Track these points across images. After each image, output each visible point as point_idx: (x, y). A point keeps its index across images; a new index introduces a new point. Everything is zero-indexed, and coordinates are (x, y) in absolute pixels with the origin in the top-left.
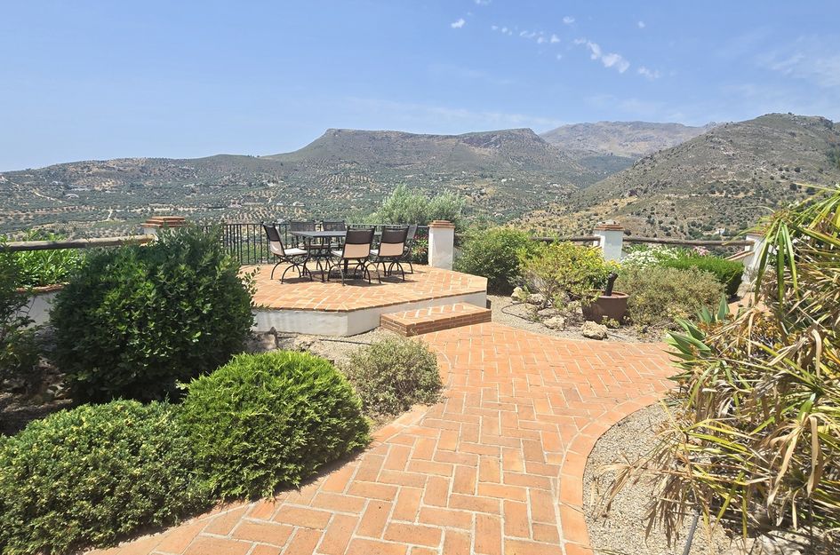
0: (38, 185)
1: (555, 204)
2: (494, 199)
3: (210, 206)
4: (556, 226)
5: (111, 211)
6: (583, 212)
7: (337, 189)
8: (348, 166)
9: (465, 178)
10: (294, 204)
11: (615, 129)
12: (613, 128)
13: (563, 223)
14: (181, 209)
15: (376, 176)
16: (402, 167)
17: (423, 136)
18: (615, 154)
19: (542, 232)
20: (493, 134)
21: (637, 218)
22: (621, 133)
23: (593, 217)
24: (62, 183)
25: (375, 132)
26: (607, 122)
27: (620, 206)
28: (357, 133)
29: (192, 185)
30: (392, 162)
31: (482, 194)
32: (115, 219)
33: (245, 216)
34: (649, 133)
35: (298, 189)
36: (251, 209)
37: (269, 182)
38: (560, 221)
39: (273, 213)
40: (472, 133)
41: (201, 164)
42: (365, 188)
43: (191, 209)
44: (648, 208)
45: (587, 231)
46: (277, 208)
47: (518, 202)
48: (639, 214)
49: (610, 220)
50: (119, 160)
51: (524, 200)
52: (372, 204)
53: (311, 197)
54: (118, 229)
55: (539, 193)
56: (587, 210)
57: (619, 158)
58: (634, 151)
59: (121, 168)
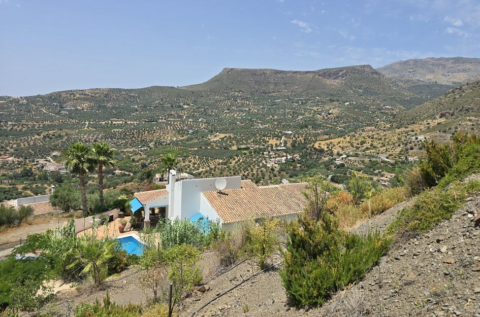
0: (45, 105)
1: (383, 122)
2: (338, 117)
3: (147, 120)
4: (381, 139)
5: (87, 123)
6: (403, 129)
7: (228, 110)
8: (237, 93)
9: (318, 102)
10: (200, 120)
11: (439, 64)
12: (438, 62)
13: (387, 137)
14: (129, 122)
15: (255, 100)
16: (274, 94)
17: (289, 72)
18: (439, 82)
19: (370, 143)
20: (341, 70)
21: (444, 134)
22: (444, 67)
23: (410, 133)
24: (58, 104)
25: (256, 70)
26: (433, 58)
27: (432, 125)
28: (244, 71)
29: (136, 107)
30: (267, 91)
31: (329, 114)
32: (90, 128)
33: (169, 128)
34: (468, 66)
35: (203, 109)
36: (172, 123)
37: (184, 104)
38: (385, 135)
39: (186, 126)
40: (325, 69)
41: (141, 92)
42: (247, 109)
43: (135, 122)
44: (453, 127)
45: (403, 144)
46: (189, 123)
47: (356, 120)
48: (445, 132)
49: (422, 136)
50: (92, 89)
51: (361, 118)
52: (251, 120)
53: (211, 115)
54: (92, 135)
55: (373, 112)
56: (406, 128)
57: (442, 86)
58: (455, 80)
59: (93, 95)
